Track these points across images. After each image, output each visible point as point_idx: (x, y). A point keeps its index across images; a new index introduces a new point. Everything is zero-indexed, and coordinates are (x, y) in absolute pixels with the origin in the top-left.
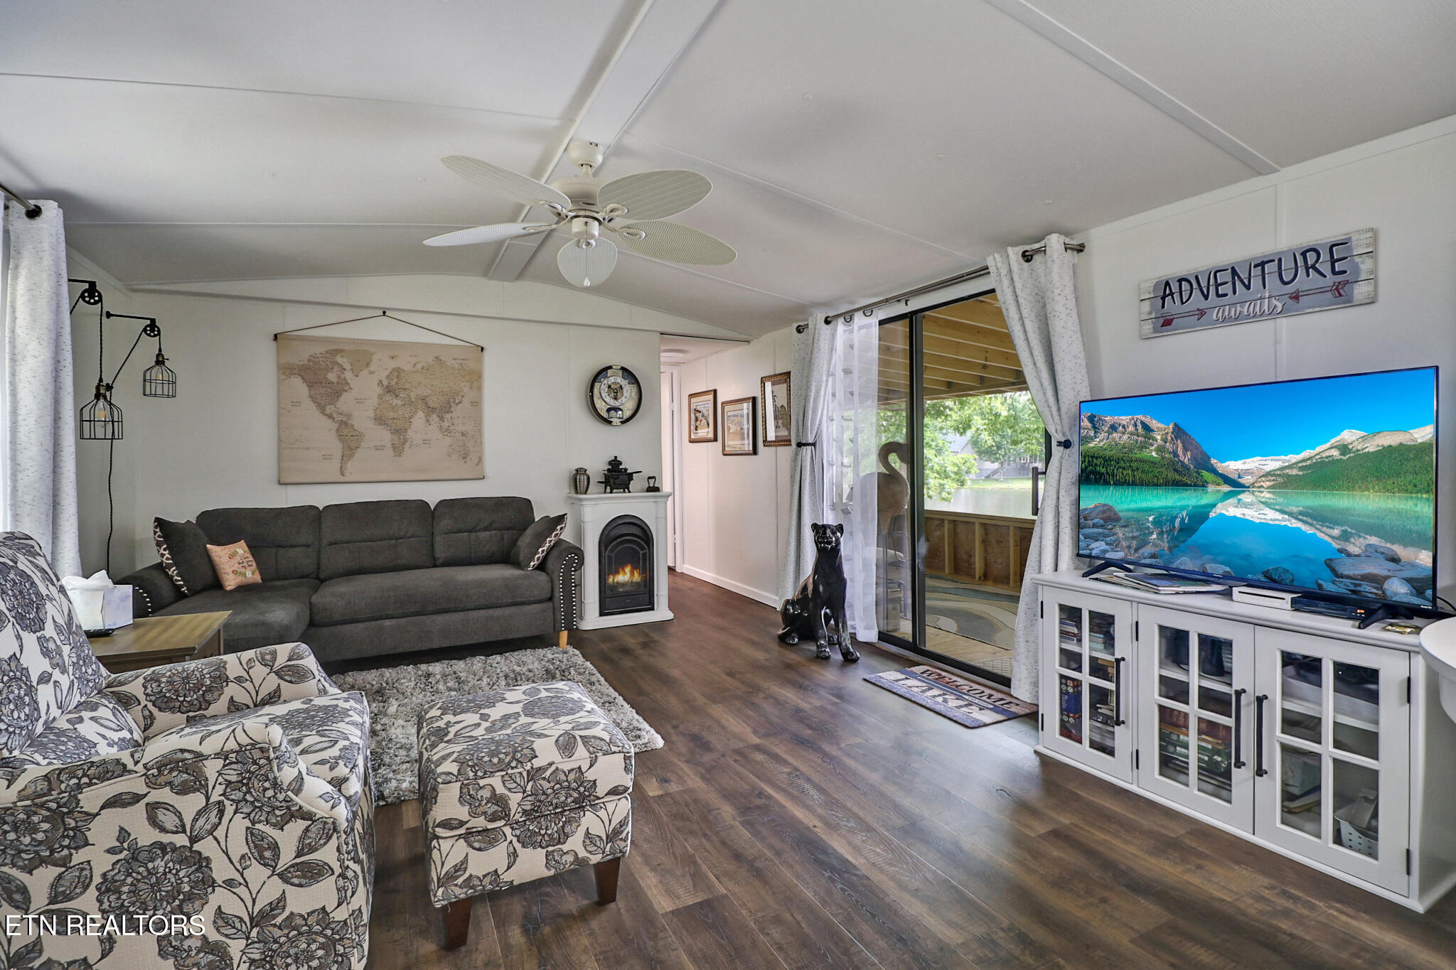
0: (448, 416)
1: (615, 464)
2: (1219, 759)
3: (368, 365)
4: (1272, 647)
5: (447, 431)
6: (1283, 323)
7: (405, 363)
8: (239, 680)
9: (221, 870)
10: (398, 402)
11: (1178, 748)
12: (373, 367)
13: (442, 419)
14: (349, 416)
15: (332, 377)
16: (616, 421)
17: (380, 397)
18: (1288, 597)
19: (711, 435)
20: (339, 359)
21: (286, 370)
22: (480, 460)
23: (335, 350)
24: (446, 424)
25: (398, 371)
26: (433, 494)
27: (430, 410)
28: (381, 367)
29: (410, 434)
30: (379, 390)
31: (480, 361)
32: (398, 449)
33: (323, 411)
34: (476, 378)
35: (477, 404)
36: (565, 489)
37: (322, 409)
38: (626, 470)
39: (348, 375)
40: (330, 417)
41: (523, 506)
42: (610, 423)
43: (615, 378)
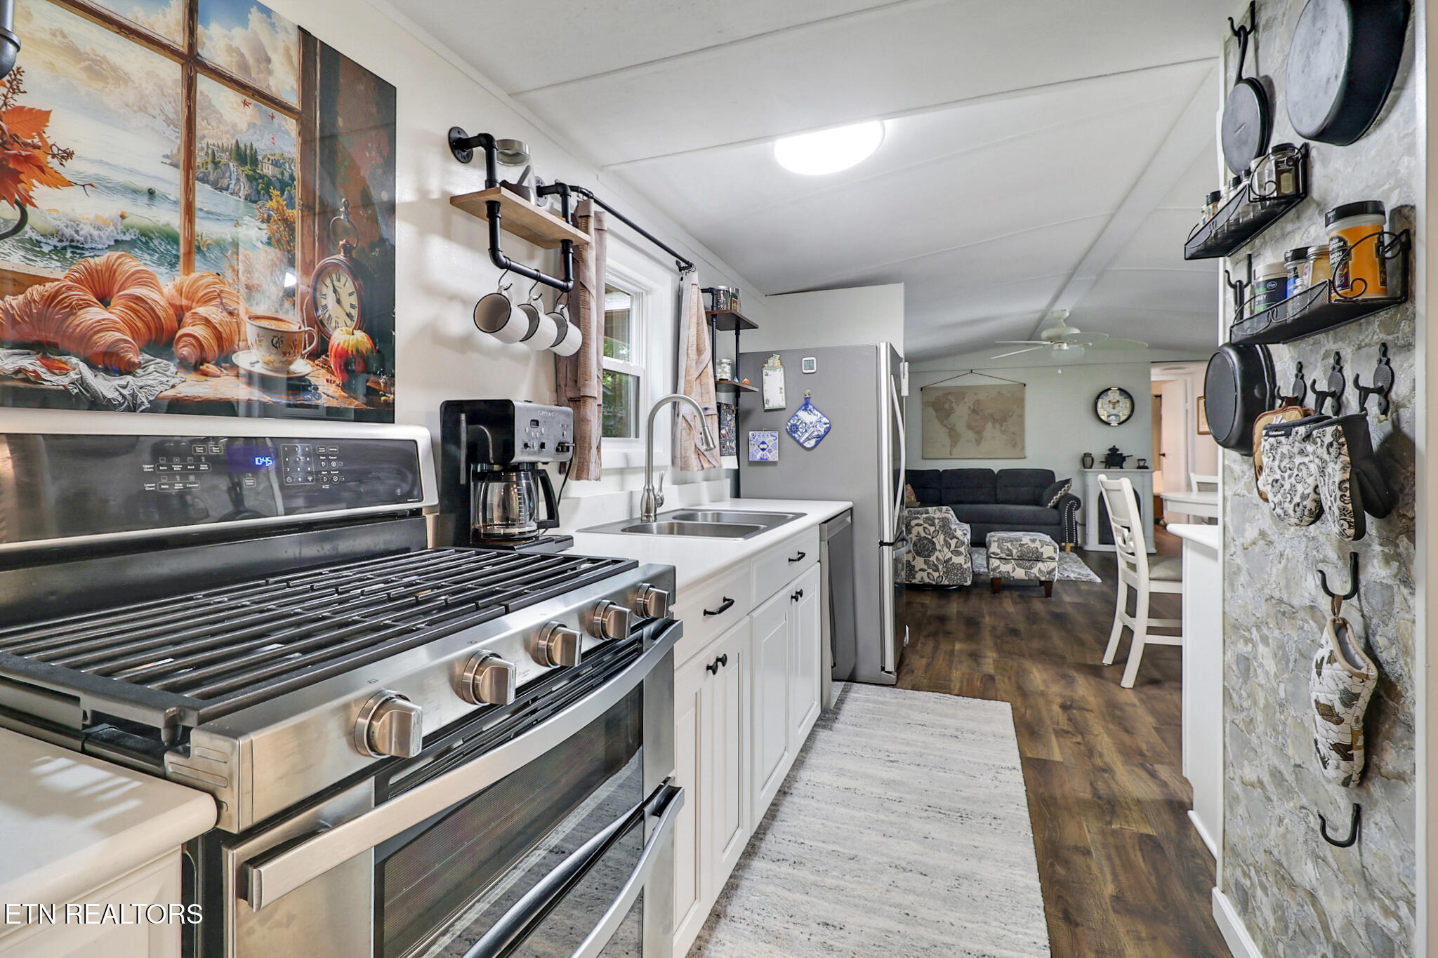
0: (1005, 423)
1: (1114, 450)
3: (963, 399)
5: (1003, 432)
7: (982, 397)
9: (938, 547)
10: (978, 417)
12: (966, 400)
13: (1001, 425)
14: (954, 425)
15: (947, 406)
16: (1114, 424)
17: (969, 415)
20: (950, 397)
21: (925, 404)
22: (1023, 448)
23: (948, 392)
24: (1003, 428)
25: (978, 401)
26: (996, 466)
27: (995, 421)
28: (969, 400)
29: (984, 434)
30: (968, 412)
31: (1023, 392)
32: (978, 442)
33: (942, 424)
34: (1021, 402)
35: (1022, 416)
36: (1078, 466)
37: (941, 422)
38: (1121, 454)
39: (954, 405)
40: (945, 426)
41: (1049, 475)
42: (1109, 424)
43: (1114, 396)
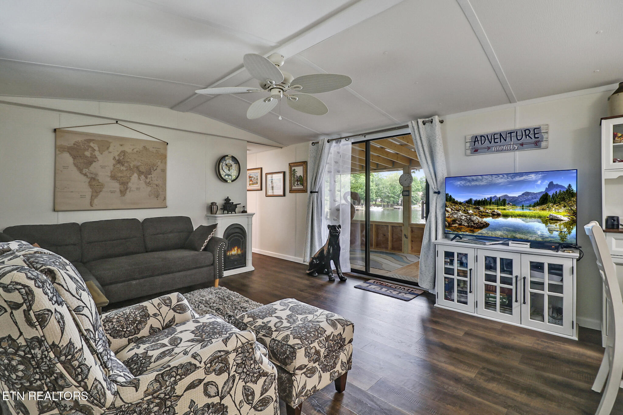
0: (150, 176)
1: (227, 200)
2: (505, 300)
3: (108, 148)
4: (527, 261)
5: (148, 184)
6: (517, 153)
7: (128, 148)
8: (155, 315)
10: (123, 168)
11: (490, 299)
12: (111, 149)
13: (146, 178)
14: (96, 175)
15: (87, 154)
16: (229, 181)
17: (114, 165)
18: (529, 244)
19: (259, 188)
20: (92, 144)
21: (59, 149)
22: (165, 199)
23: (90, 139)
24: (148, 180)
25: (124, 153)
26: (141, 215)
27: (140, 173)
28: (115, 150)
29: (130, 185)
30: (113, 162)
31: (166, 149)
32: (123, 193)
33: (81, 173)
34: (164, 158)
35: (164, 171)
36: (205, 212)
37: (80, 170)
38: (233, 203)
39: (97, 153)
40: (85, 175)
41: (187, 221)
42: (227, 181)
43: (229, 161)
